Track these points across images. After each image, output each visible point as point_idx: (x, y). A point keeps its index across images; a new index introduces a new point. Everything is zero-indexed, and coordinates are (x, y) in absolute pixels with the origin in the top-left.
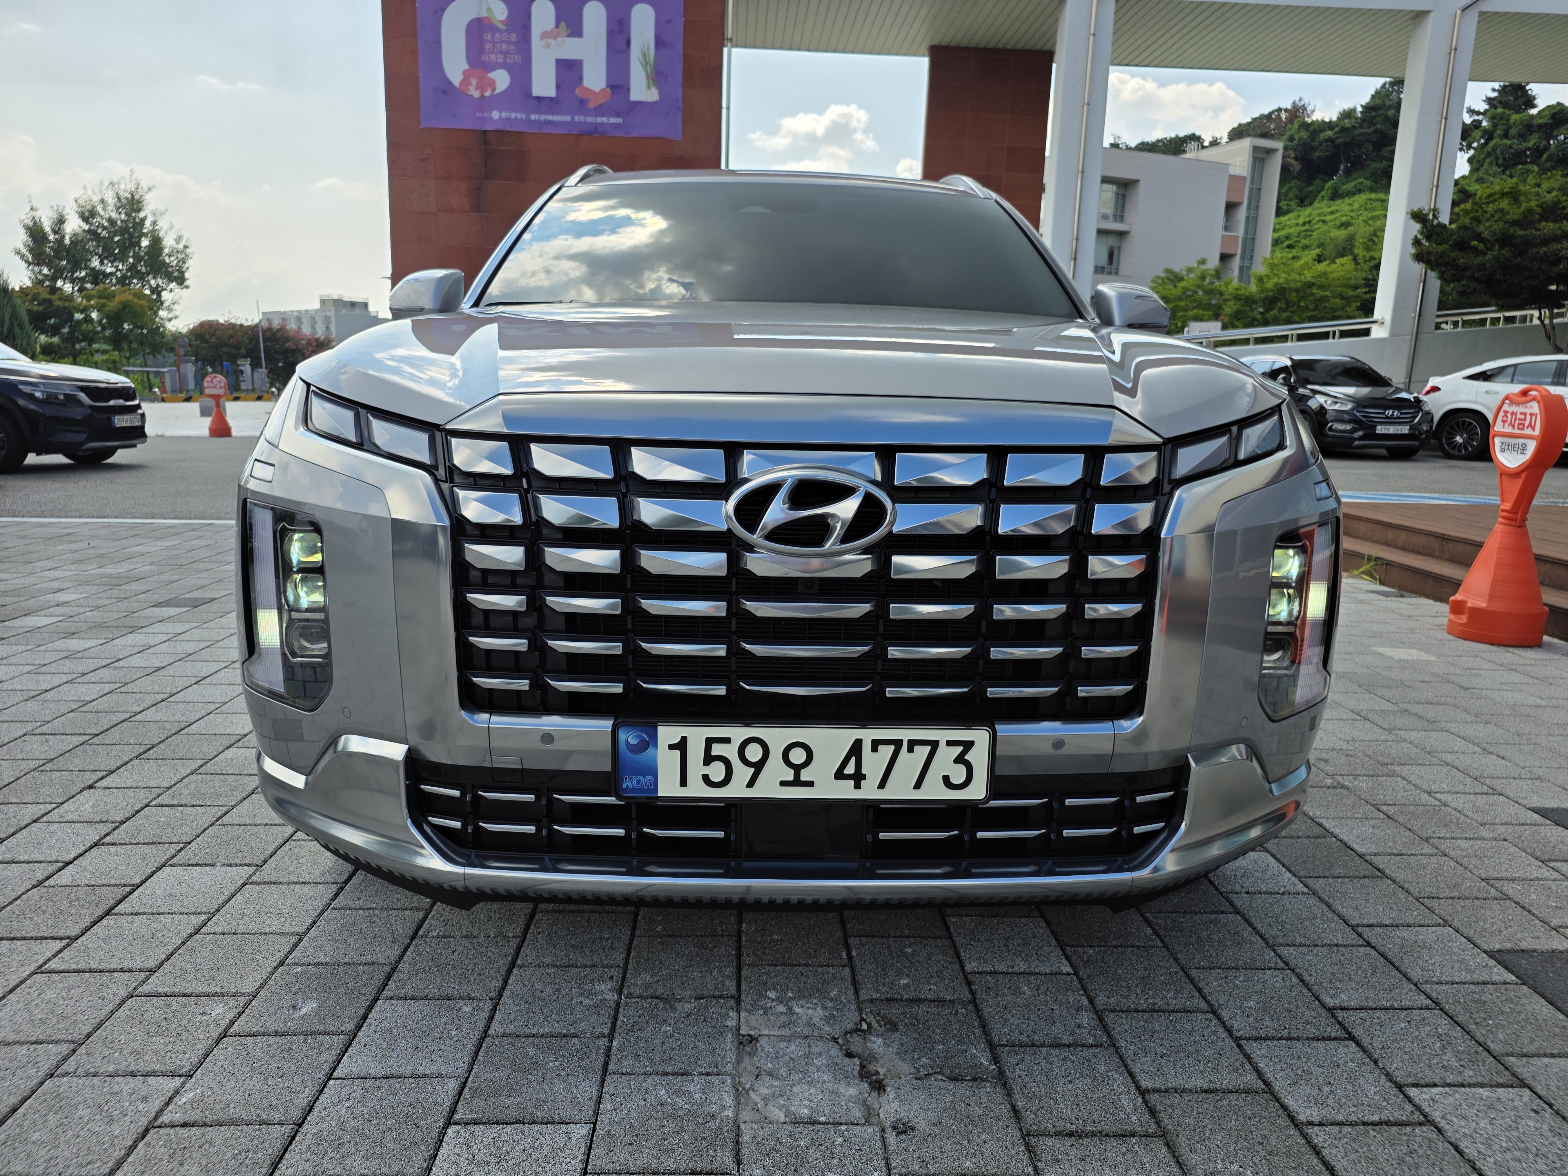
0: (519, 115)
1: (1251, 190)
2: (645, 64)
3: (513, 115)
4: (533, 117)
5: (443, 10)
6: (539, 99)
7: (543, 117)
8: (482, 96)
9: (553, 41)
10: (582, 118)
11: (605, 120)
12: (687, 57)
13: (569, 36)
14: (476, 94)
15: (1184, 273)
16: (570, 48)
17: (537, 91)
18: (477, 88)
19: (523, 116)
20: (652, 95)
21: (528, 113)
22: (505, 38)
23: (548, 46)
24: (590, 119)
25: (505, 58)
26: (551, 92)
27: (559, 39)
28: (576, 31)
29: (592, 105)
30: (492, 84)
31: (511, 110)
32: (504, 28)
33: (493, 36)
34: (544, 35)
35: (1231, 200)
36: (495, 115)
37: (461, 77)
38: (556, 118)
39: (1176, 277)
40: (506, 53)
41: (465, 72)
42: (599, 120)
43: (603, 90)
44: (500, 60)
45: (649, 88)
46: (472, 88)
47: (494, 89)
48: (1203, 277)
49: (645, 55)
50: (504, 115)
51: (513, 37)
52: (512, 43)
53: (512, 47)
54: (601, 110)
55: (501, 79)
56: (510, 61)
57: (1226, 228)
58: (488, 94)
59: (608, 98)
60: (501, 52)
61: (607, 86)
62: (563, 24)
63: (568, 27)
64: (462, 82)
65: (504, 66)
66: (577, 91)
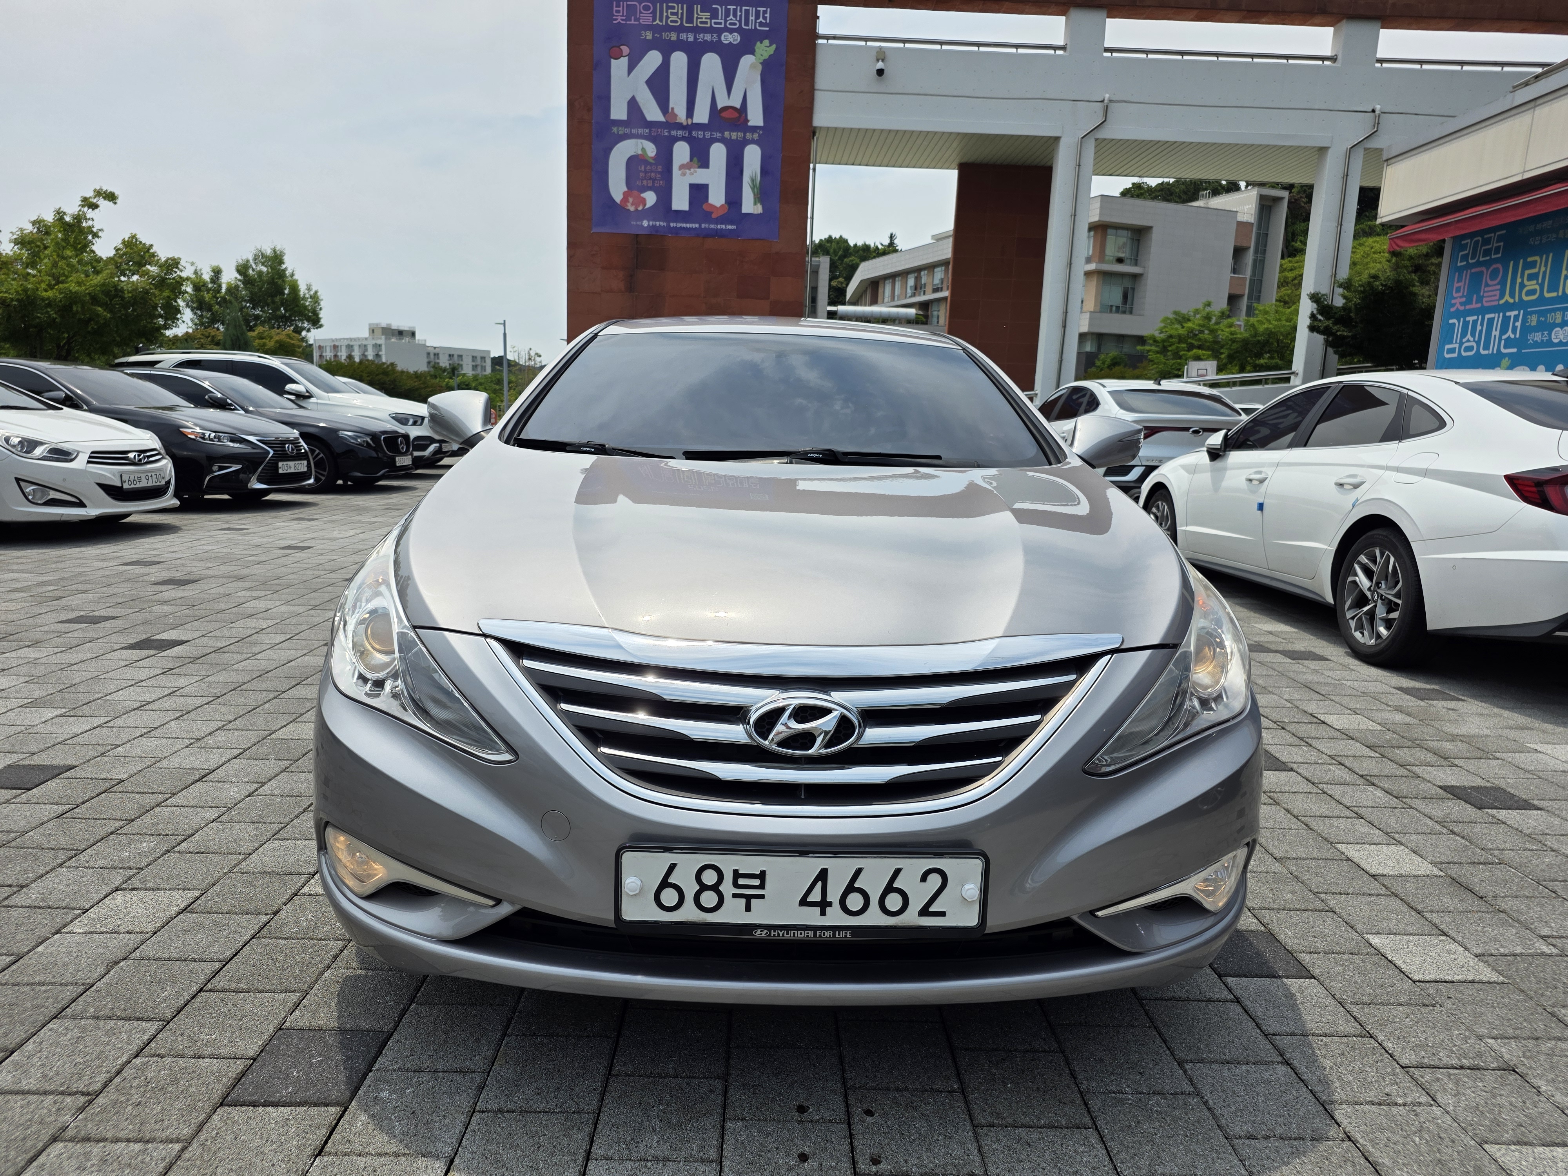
0: (662, 224)
1: (1258, 235)
2: (753, 187)
3: (658, 223)
4: (672, 225)
5: (611, 149)
6: (677, 212)
7: (679, 225)
8: (637, 210)
9: (688, 171)
10: (707, 226)
11: (723, 227)
12: (783, 182)
13: (700, 167)
14: (632, 209)
15: (1192, 314)
16: (700, 176)
17: (675, 207)
18: (632, 205)
19: (665, 224)
20: (758, 209)
21: (669, 222)
22: (654, 169)
23: (684, 174)
24: (712, 226)
25: (653, 182)
26: (685, 207)
27: (692, 170)
28: (704, 162)
29: (714, 216)
30: (644, 201)
31: (655, 220)
32: (653, 161)
33: (645, 167)
34: (682, 167)
35: (1239, 244)
36: (645, 223)
37: (621, 197)
38: (688, 226)
39: (1184, 318)
40: (654, 180)
41: (624, 193)
42: (719, 227)
43: (722, 206)
44: (650, 185)
45: (755, 204)
46: (629, 204)
47: (645, 205)
48: (1208, 318)
49: (753, 180)
50: (651, 223)
51: (660, 168)
52: (659, 173)
53: (658, 176)
54: (722, 220)
55: (650, 198)
56: (657, 185)
57: (1234, 271)
58: (640, 208)
59: (726, 211)
60: (650, 179)
61: (726, 202)
62: (695, 159)
63: (699, 161)
64: (622, 201)
65: (652, 189)
66: (705, 207)
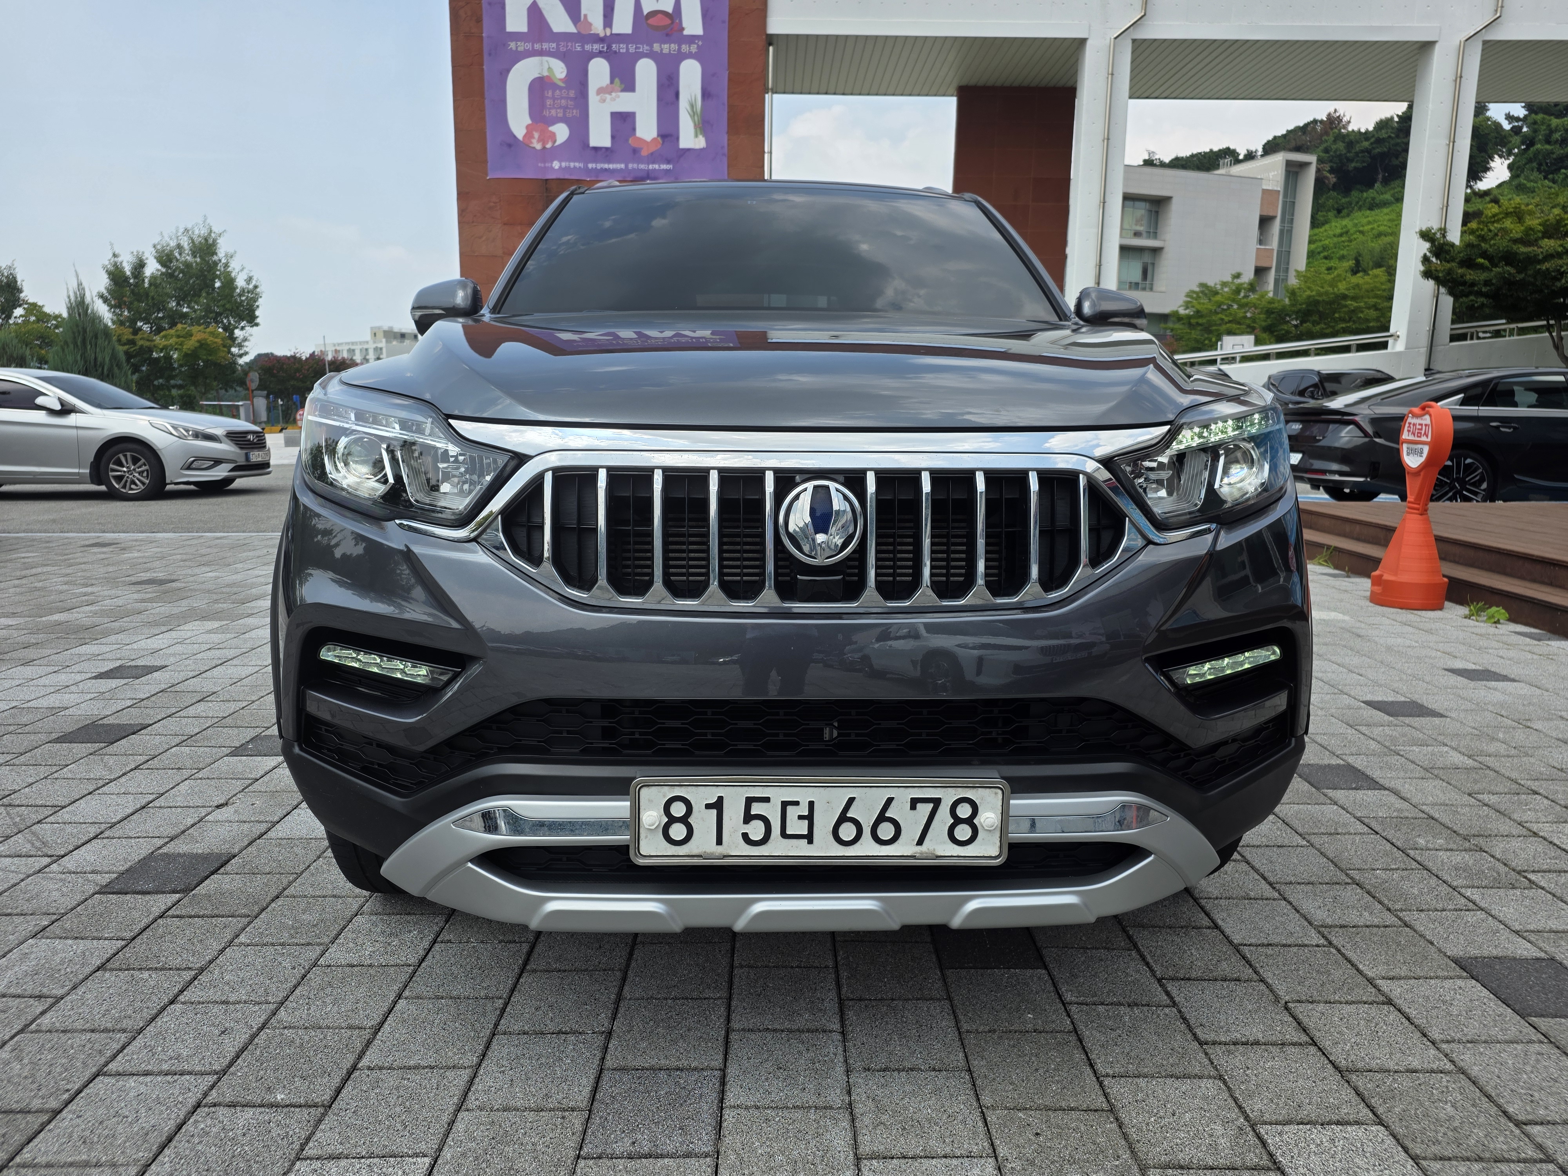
0: (577, 164)
1: (1285, 203)
2: (693, 114)
3: (572, 165)
4: (590, 166)
5: (508, 71)
6: (596, 149)
7: (599, 166)
8: (544, 148)
9: (608, 96)
10: (635, 166)
11: (656, 166)
12: (731, 107)
13: (623, 90)
14: (538, 146)
15: (1219, 287)
16: (624, 102)
18: (538, 141)
19: (581, 165)
20: (700, 143)
21: (586, 162)
22: (564, 95)
23: (604, 101)
24: (642, 166)
25: (564, 112)
26: (606, 142)
27: (614, 94)
28: (629, 86)
29: (644, 153)
30: (553, 136)
31: (570, 160)
32: (563, 85)
33: (553, 93)
34: (600, 91)
35: (1265, 213)
36: (556, 165)
37: (524, 131)
38: (611, 166)
39: (1211, 291)
40: (565, 108)
41: (528, 127)
42: (651, 167)
43: (654, 139)
44: (560, 115)
45: (696, 136)
46: (534, 141)
47: (555, 141)
48: (1238, 291)
49: (692, 106)
50: (563, 164)
51: (572, 94)
52: (571, 99)
53: (571, 103)
54: (653, 158)
55: (561, 132)
56: (569, 115)
57: (1261, 242)
58: (549, 146)
59: (659, 146)
60: (560, 107)
61: (658, 135)
62: (617, 81)
63: (622, 83)
64: (525, 136)
65: (563, 120)
66: (631, 141)
